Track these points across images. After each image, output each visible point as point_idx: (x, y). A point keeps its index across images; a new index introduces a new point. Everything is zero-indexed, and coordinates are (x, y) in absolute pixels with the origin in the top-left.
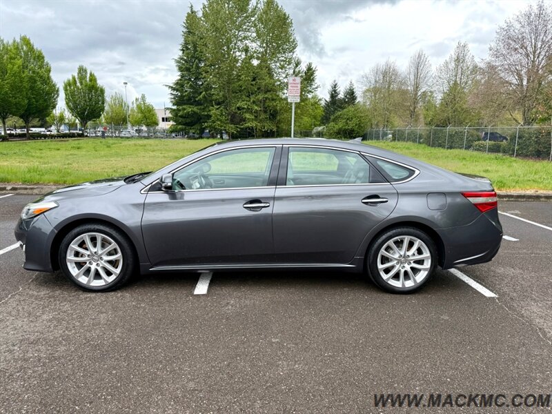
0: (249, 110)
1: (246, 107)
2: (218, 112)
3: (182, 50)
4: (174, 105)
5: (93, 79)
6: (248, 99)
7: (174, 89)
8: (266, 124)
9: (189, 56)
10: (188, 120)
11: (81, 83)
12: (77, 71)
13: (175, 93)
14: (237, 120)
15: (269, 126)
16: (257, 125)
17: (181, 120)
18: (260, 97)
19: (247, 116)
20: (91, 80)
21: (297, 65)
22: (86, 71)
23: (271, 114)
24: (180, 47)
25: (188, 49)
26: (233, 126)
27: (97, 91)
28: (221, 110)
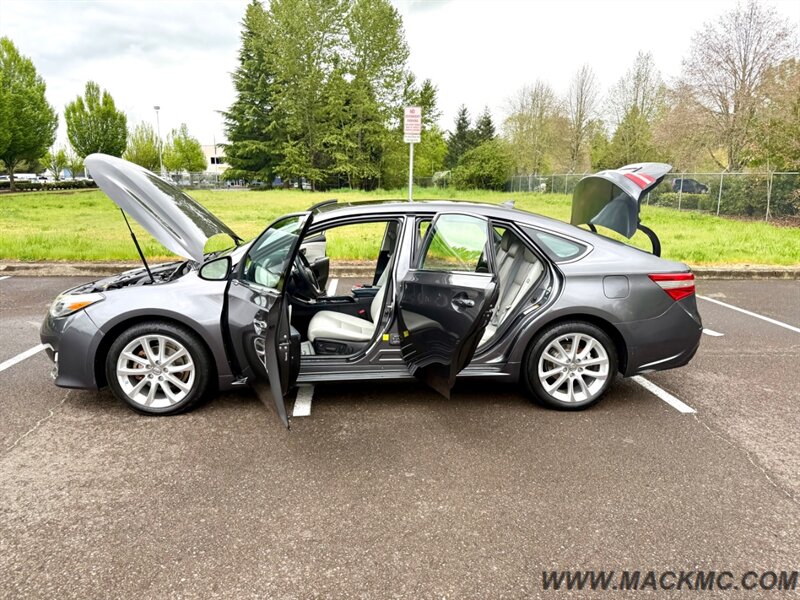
0: (341, 148)
1: (335, 142)
2: (295, 151)
3: (242, 59)
4: (230, 139)
5: (108, 101)
6: (339, 131)
7: (229, 117)
8: (366, 168)
9: (252, 68)
10: (252, 162)
11: (91, 108)
12: (84, 90)
13: (231, 121)
14: (323, 161)
15: (370, 171)
16: (352, 170)
17: (240, 161)
18: (357, 128)
19: (339, 156)
20: (105, 103)
21: (409, 83)
22: (97, 89)
23: (373, 154)
24: (239, 55)
25: (249, 58)
26: (317, 170)
27: (115, 119)
28: (300, 148)
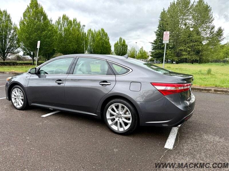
0: (185, 51)
1: (183, 49)
2: (170, 52)
3: (158, 27)
4: (153, 50)
5: (124, 42)
6: (185, 46)
7: (153, 43)
8: (194, 57)
9: (161, 29)
10: (157, 56)
11: (120, 43)
12: (119, 39)
13: (153, 45)
14: (179, 55)
15: (195, 57)
16: (188, 57)
17: (155, 56)
18: (191, 44)
19: (184, 53)
20: (123, 42)
21: (212, 29)
22: (122, 39)
23: (197, 52)
24: (158, 26)
25: (160, 26)
26: (177, 58)
27: (125, 46)
28: (172, 51)
